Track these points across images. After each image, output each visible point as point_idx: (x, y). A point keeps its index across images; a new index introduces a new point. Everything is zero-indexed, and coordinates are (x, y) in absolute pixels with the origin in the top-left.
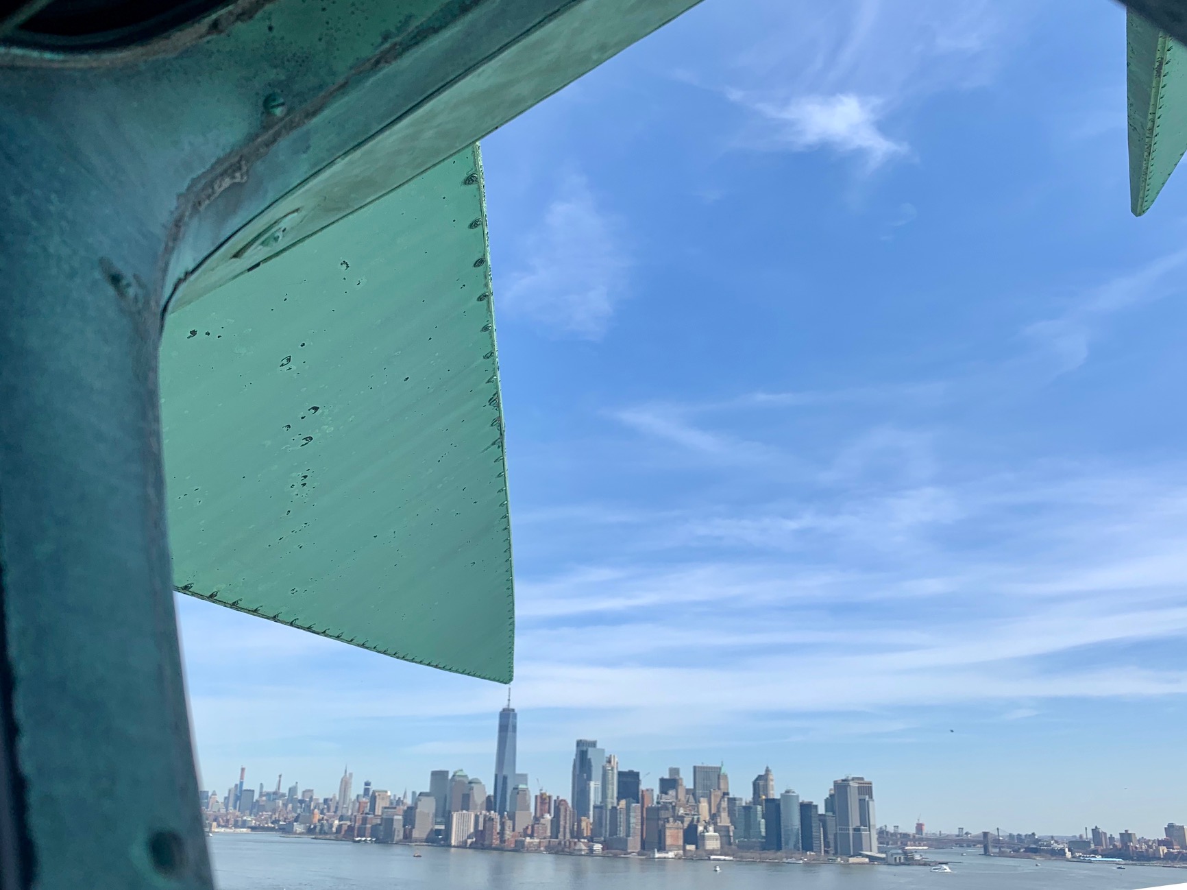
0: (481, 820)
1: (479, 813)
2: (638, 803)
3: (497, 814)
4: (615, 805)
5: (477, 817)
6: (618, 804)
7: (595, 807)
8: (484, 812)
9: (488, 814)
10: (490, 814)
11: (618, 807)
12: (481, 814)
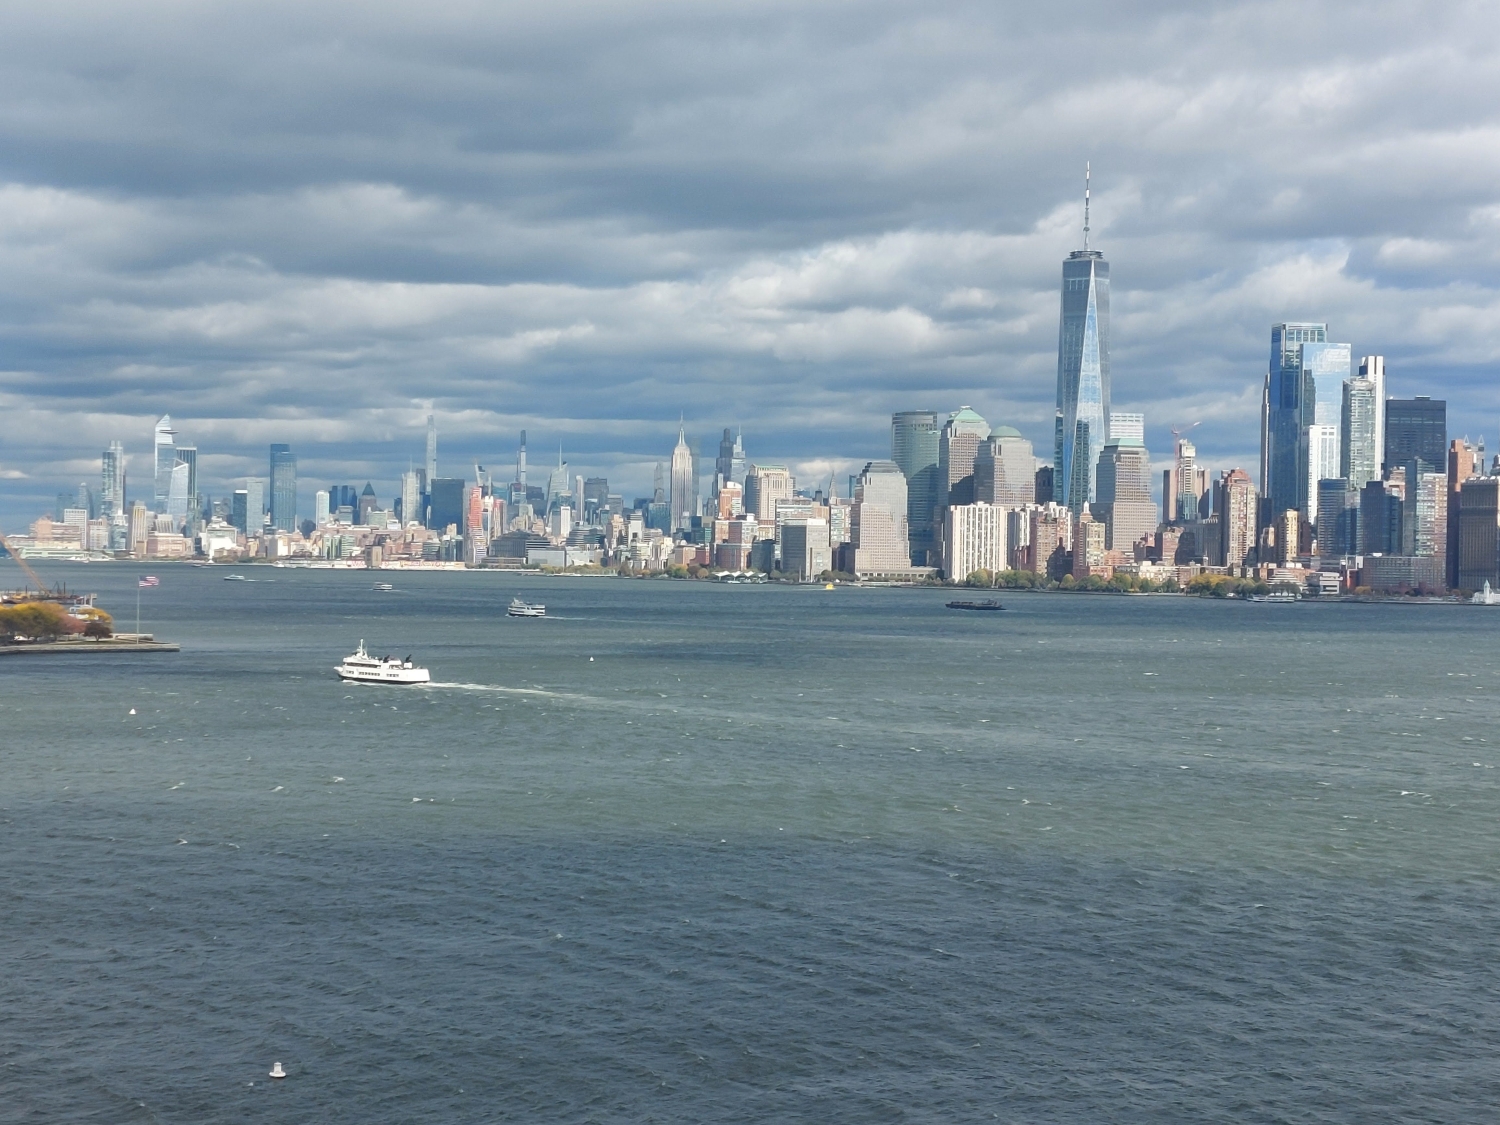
0: (1024, 525)
1: (1017, 510)
2: (1440, 470)
3: (1065, 508)
4: (1378, 477)
5: (1013, 518)
6: (1386, 476)
7: (1325, 485)
8: (1031, 506)
9: (1041, 509)
10: (1047, 509)
11: (1386, 484)
12: (1023, 510)
